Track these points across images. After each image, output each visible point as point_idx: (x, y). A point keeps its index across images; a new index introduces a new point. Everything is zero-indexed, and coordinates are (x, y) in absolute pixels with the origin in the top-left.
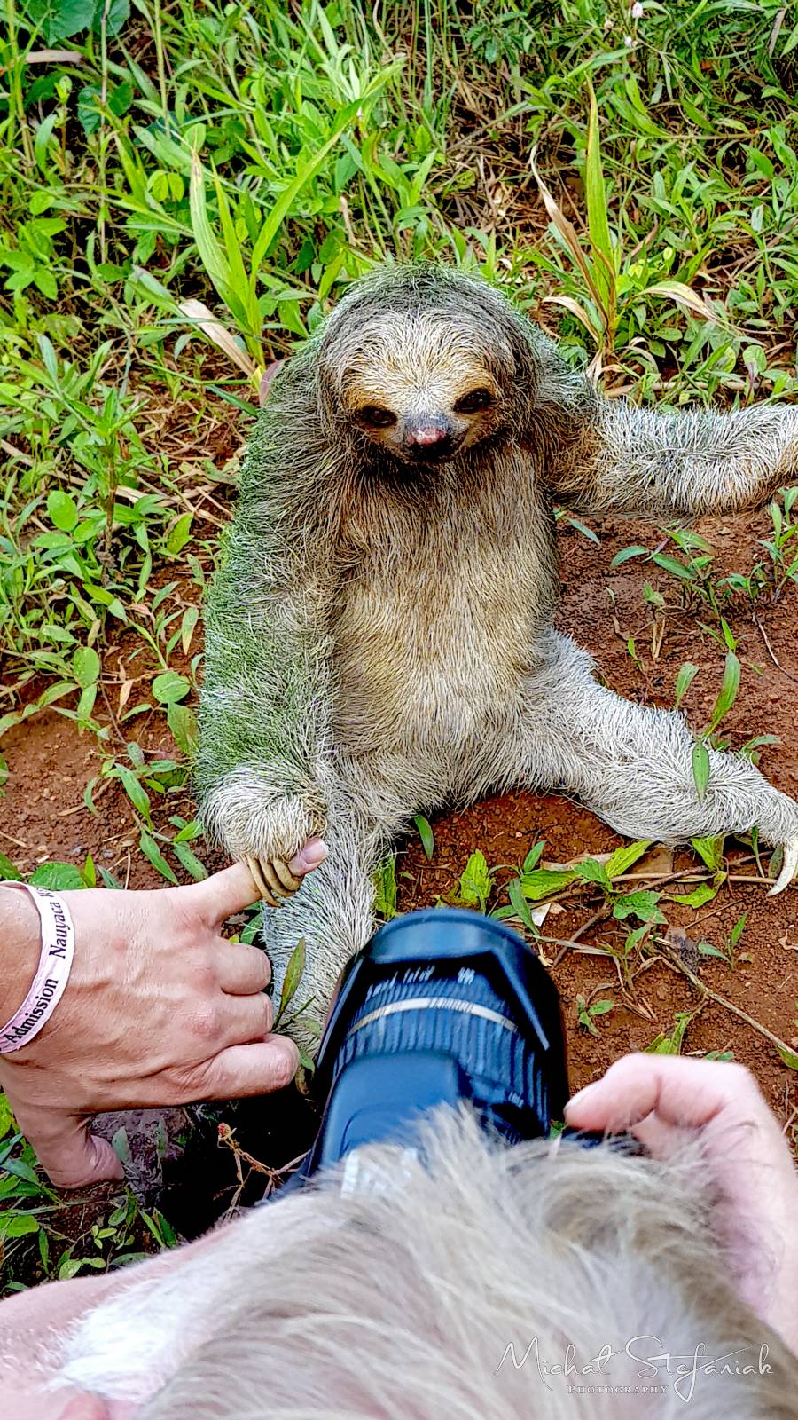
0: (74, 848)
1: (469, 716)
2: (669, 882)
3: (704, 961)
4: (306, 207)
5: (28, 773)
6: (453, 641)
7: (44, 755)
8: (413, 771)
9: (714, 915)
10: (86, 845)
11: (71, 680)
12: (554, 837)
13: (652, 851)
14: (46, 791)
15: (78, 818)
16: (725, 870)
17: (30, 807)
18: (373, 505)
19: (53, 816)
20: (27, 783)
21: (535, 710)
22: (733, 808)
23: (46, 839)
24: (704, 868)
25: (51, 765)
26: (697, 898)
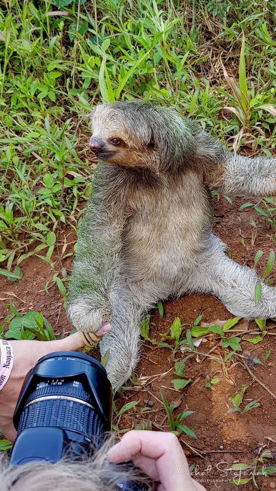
0: (42, 304)
1: (175, 268)
2: (246, 334)
3: (255, 365)
4: (141, 71)
5: (30, 276)
6: (169, 242)
7: (36, 269)
8: (156, 287)
9: (262, 347)
10: (46, 304)
11: (46, 243)
12: (208, 312)
13: (241, 321)
14: (35, 282)
15: (44, 294)
16: (266, 330)
17: (29, 288)
18: (138, 194)
19: (36, 292)
20: (29, 279)
21: (201, 266)
22: (270, 309)
23: (33, 300)
24: (258, 329)
25: (38, 273)
26: (256, 340)
